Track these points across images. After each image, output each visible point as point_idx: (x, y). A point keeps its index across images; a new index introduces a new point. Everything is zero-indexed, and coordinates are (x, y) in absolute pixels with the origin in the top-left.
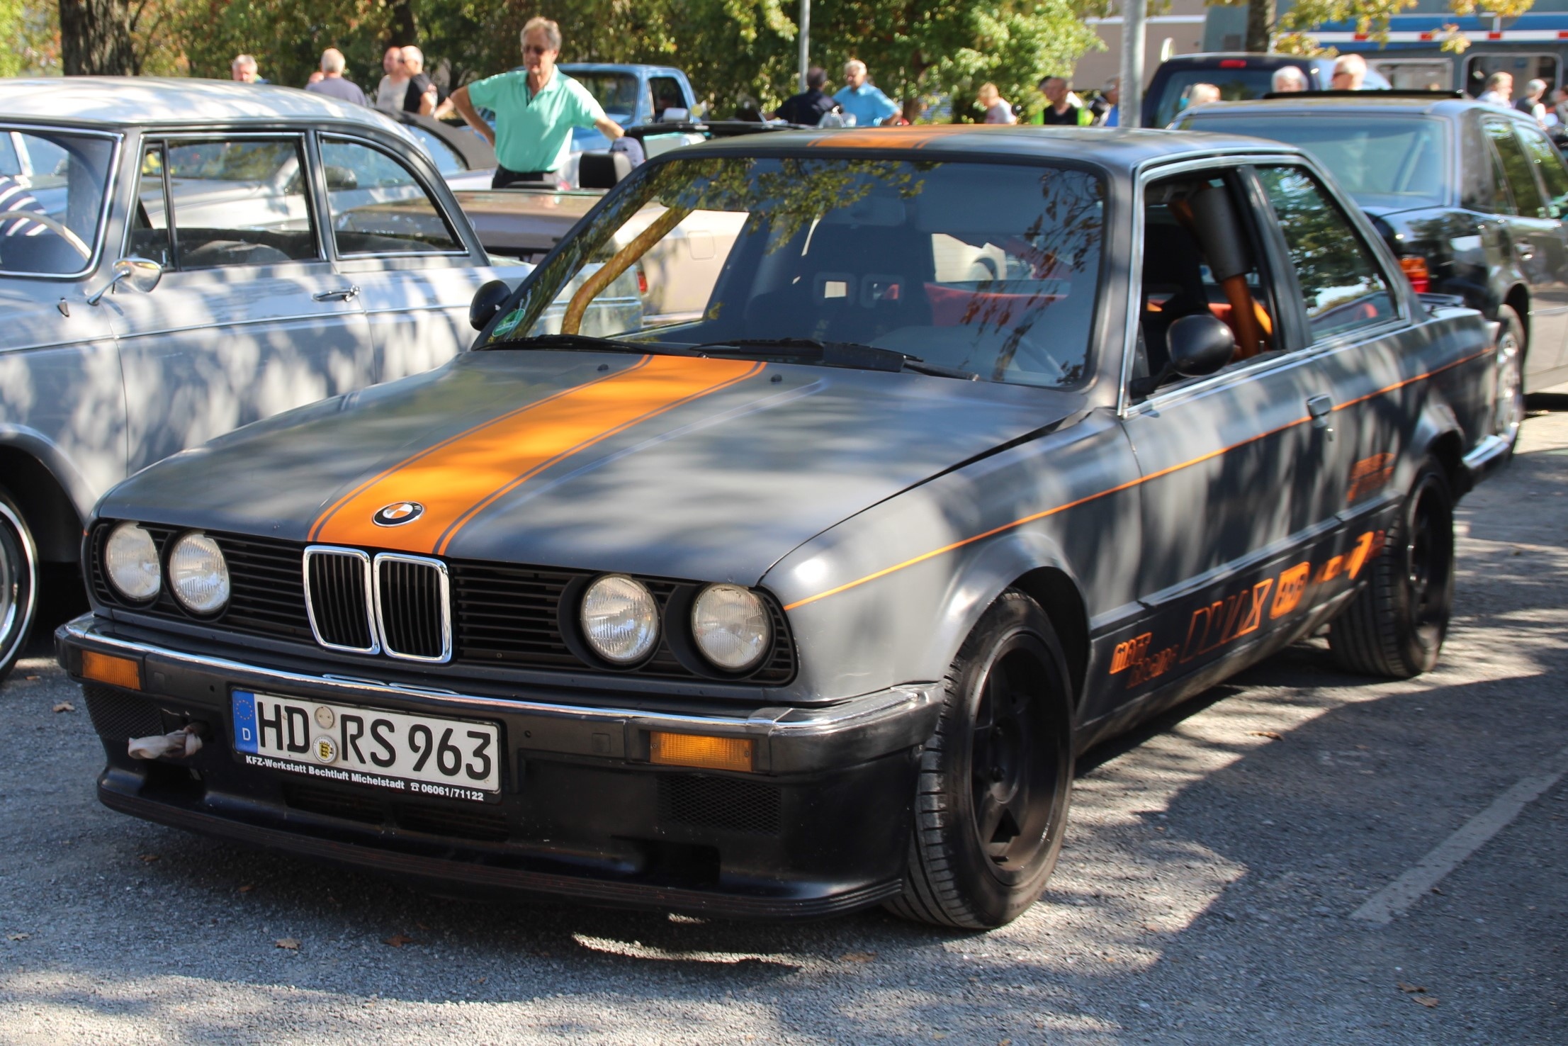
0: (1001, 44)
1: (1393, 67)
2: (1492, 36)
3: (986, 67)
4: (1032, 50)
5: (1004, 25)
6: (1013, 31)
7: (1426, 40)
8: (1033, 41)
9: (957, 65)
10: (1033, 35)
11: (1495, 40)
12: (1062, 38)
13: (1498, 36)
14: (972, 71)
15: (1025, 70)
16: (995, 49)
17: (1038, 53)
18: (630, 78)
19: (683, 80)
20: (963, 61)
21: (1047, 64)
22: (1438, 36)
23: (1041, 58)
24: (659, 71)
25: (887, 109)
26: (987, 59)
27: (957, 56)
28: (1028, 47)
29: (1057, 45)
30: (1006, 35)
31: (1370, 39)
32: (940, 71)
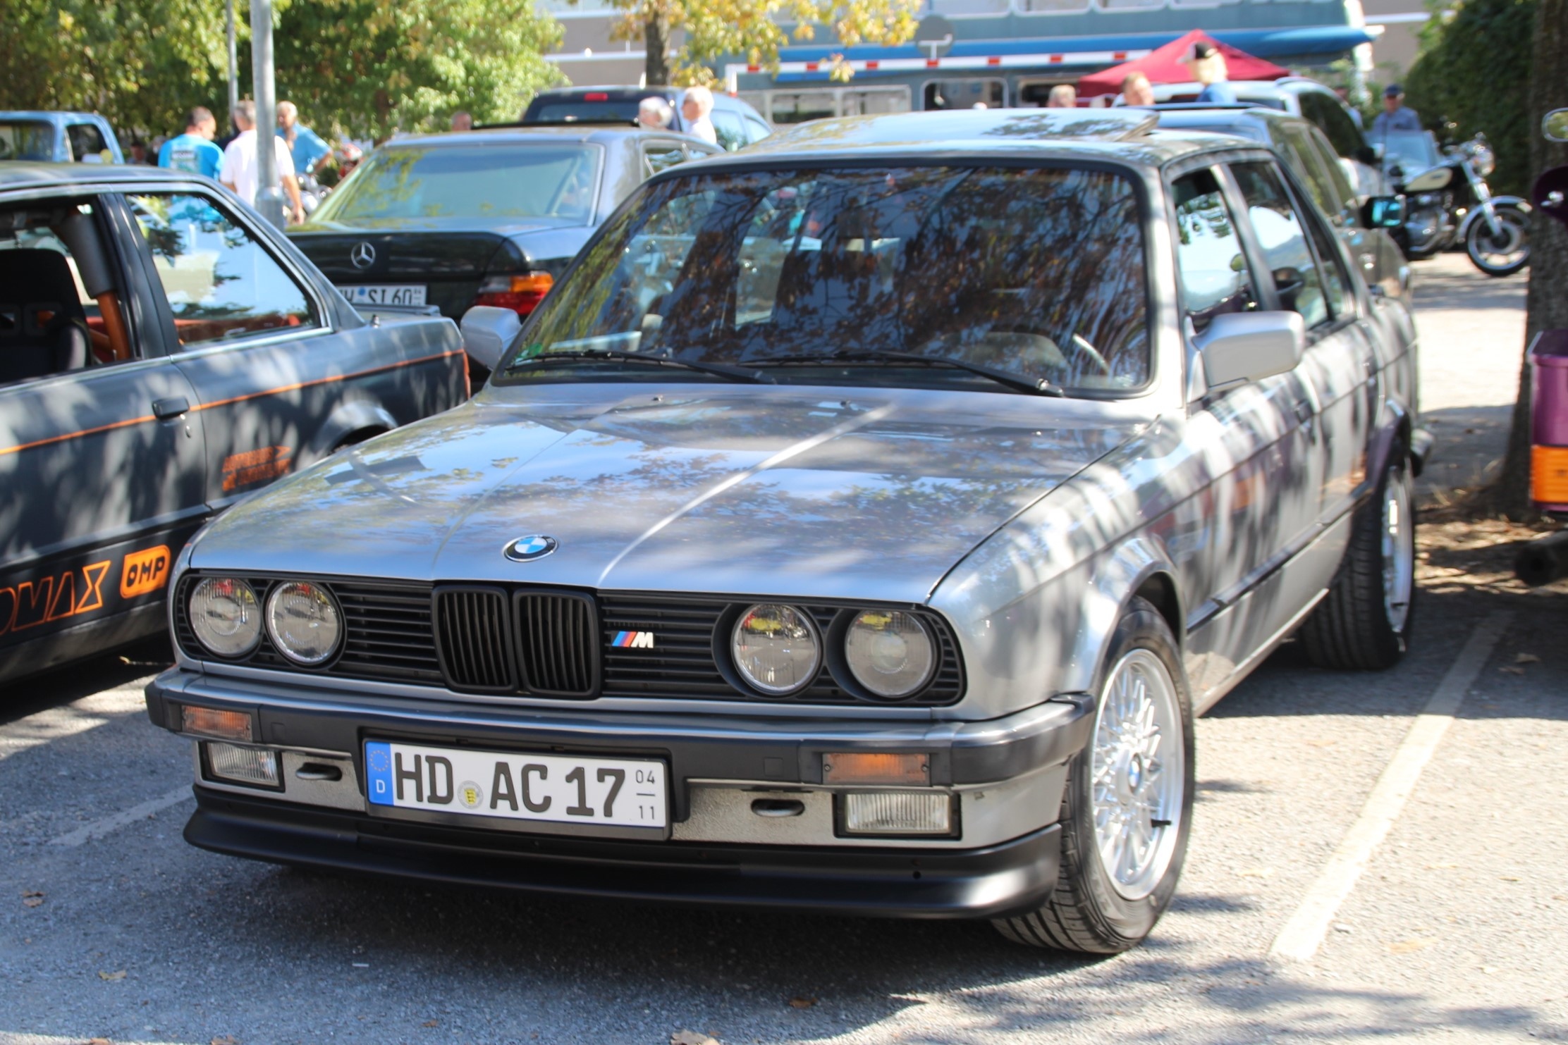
0: (458, 82)
1: (863, 94)
2: (929, 63)
3: (444, 106)
4: (491, 87)
5: (459, 63)
6: (469, 70)
7: (872, 69)
8: (491, 78)
9: (417, 103)
10: (489, 73)
11: (932, 67)
12: (520, 74)
13: (936, 63)
14: (431, 109)
15: (486, 106)
16: (454, 87)
17: (496, 90)
18: (47, 126)
19: (104, 126)
20: (422, 100)
21: (506, 100)
22: (823, 67)
23: (499, 95)
24: (77, 118)
25: (319, 149)
26: (445, 97)
27: (416, 94)
28: (486, 84)
29: (516, 82)
30: (462, 73)
31: (763, 70)
32: (401, 112)
